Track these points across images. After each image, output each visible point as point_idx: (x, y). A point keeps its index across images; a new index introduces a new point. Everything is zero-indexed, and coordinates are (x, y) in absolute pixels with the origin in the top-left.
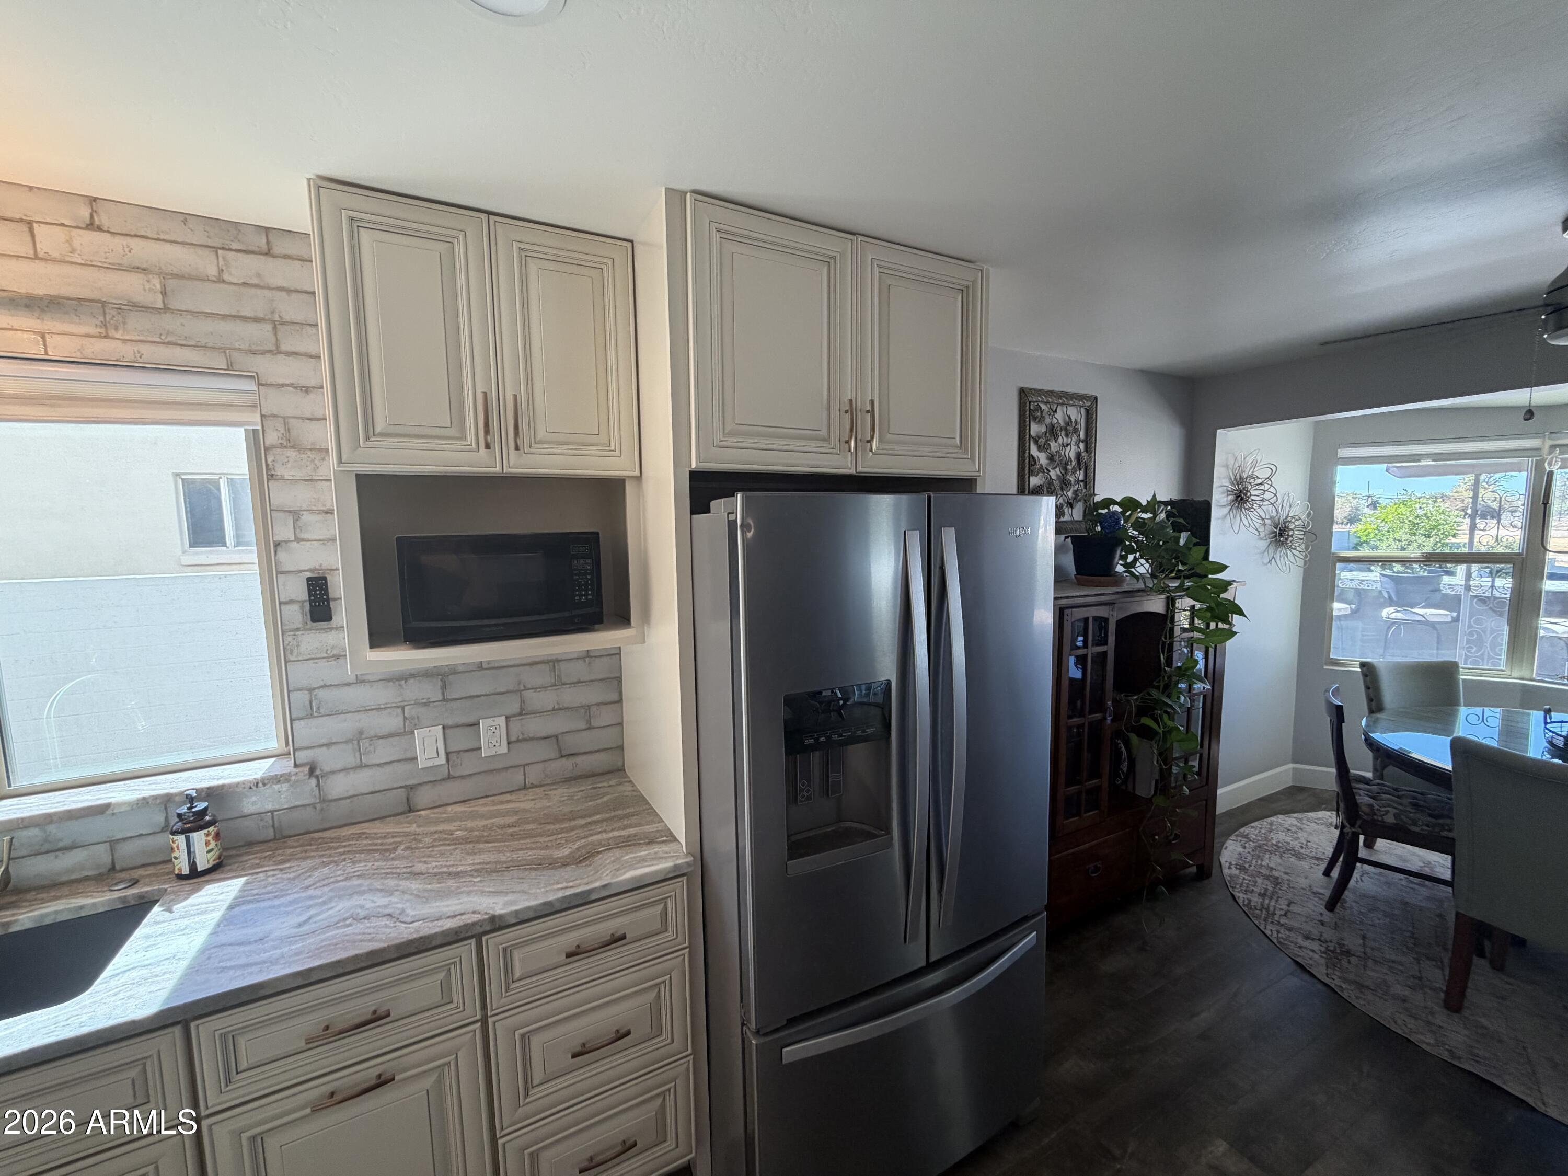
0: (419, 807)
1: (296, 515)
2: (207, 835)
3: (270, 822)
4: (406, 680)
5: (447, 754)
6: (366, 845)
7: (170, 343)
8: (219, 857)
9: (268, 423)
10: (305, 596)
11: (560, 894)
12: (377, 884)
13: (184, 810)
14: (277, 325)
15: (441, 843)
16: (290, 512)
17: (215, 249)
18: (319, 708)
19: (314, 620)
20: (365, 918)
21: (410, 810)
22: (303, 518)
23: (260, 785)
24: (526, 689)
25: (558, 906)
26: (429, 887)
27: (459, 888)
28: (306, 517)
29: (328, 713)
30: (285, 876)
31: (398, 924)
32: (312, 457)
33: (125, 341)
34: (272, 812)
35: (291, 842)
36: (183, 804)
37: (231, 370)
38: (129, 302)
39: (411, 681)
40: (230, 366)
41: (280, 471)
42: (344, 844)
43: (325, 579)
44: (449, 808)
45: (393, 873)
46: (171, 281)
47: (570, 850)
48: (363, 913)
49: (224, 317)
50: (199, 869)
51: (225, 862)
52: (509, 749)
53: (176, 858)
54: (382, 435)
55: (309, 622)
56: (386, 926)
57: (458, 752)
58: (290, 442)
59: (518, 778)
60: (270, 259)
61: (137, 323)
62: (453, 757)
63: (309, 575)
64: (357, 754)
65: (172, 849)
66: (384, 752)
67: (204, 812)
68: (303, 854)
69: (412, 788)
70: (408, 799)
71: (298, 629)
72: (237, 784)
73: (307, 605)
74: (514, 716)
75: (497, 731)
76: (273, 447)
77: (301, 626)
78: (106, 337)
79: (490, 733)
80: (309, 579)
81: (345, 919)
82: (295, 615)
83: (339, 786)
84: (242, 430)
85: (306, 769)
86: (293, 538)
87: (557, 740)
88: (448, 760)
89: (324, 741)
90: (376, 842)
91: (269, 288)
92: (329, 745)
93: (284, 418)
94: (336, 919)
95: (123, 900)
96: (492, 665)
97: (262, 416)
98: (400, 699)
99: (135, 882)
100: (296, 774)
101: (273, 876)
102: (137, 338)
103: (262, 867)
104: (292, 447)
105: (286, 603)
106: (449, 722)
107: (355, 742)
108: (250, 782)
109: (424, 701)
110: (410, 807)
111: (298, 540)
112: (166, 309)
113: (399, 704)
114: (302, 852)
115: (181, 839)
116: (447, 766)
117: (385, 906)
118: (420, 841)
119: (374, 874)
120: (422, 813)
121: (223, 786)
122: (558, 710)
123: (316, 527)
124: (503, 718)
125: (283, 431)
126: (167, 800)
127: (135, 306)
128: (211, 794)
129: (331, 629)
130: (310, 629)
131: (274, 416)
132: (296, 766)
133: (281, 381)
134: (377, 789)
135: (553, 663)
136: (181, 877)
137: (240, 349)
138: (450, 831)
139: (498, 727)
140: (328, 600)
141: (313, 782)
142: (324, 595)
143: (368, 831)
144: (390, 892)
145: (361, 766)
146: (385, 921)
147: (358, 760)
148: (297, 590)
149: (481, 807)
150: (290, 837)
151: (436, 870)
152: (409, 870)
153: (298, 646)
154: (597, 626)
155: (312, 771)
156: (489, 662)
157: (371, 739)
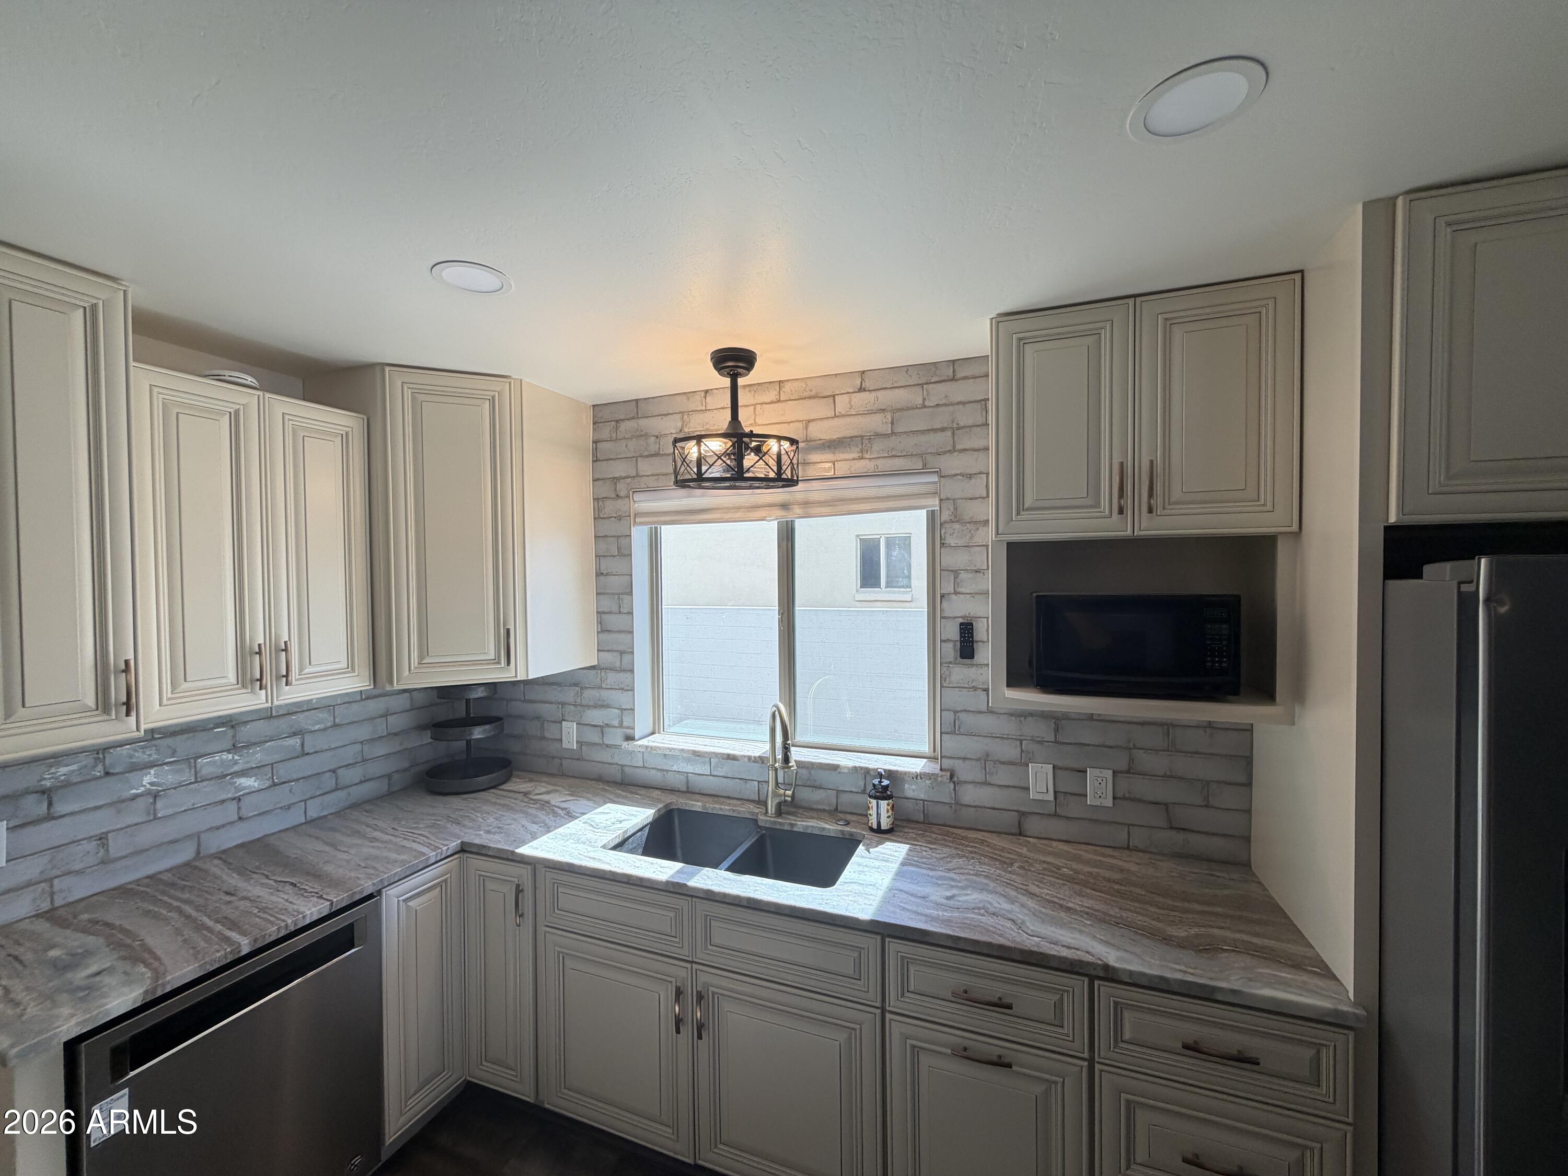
0: (1028, 834)
1: (956, 573)
2: (888, 805)
3: (922, 808)
4: (1025, 717)
5: (1055, 792)
6: (988, 852)
7: (893, 456)
8: (893, 824)
9: (944, 505)
10: (958, 638)
11: (1179, 976)
12: (1000, 889)
13: (876, 781)
14: (955, 430)
15: (1050, 873)
16: (952, 571)
17: (922, 385)
18: (959, 728)
19: (962, 657)
20: (994, 914)
21: (1020, 834)
22: (960, 576)
23: (919, 777)
24: (1135, 747)
25: (1176, 988)
26: (1044, 910)
27: (1071, 923)
28: (963, 575)
29: (965, 733)
30: (934, 855)
31: (1020, 931)
32: (970, 528)
33: (870, 459)
34: (924, 801)
35: (935, 828)
36: (875, 777)
37: (925, 470)
38: (875, 433)
39: (1030, 719)
40: (925, 466)
41: (951, 541)
42: (971, 844)
43: (971, 624)
44: (1054, 844)
45: (1012, 885)
46: (897, 414)
47: (1186, 933)
48: (992, 910)
49: (923, 432)
50: (882, 828)
51: (895, 828)
52: (1114, 804)
53: (870, 815)
54: (1029, 509)
55: (959, 659)
56: (1012, 930)
57: (1066, 793)
58: (957, 518)
59: (1121, 836)
60: (954, 383)
61: (878, 445)
62: (1061, 797)
63: (961, 620)
64: (984, 771)
65: (869, 807)
66: (1003, 776)
67: (887, 786)
68: (943, 842)
69: (1023, 814)
70: (1019, 823)
71: (950, 663)
72: (906, 773)
73: (958, 644)
74: (1121, 772)
75: (1103, 784)
76: (945, 522)
77: (952, 660)
78: (862, 458)
79: (1097, 784)
80: (961, 624)
81: (979, 908)
82: (951, 651)
83: (970, 795)
84: (925, 511)
85: (948, 774)
86: (952, 591)
87: (1167, 809)
88: (1055, 798)
89: (963, 756)
90: (996, 852)
91: (952, 404)
92: (965, 759)
93: (954, 500)
94: (973, 906)
95: (842, 832)
96: (1101, 718)
97: (941, 500)
98: (1020, 733)
99: (847, 823)
100: (941, 776)
101: (926, 851)
102: (877, 456)
103: (918, 841)
104: (957, 521)
105: (945, 641)
106: (1060, 764)
107: (983, 762)
108: (913, 773)
109: (1038, 739)
110: (1020, 831)
111: (956, 593)
112: (893, 433)
113: (1019, 737)
114: (942, 840)
115: (874, 802)
116: (1054, 804)
117: (1008, 911)
118: (1031, 865)
119: (997, 880)
120: (1031, 840)
121: (897, 771)
122: (1169, 777)
123: (969, 584)
124: (1110, 772)
125: (952, 510)
126: (867, 772)
127: (877, 435)
128: (890, 774)
129: (973, 665)
130: (957, 664)
131: (948, 499)
132: (941, 769)
133: (953, 473)
134: (996, 806)
135: (1168, 726)
136: (871, 829)
137: (931, 453)
138: (1058, 866)
139: (1104, 779)
140: (973, 642)
141: (952, 786)
142: (969, 637)
143: (988, 840)
144: (1012, 901)
145: (986, 783)
146: (1009, 924)
147: (984, 778)
148: (953, 632)
149: (1086, 853)
150: (933, 824)
151: (1048, 897)
152: (1024, 887)
153: (950, 676)
154: (1230, 697)
155: (952, 777)
156: (1099, 715)
157: (995, 762)
